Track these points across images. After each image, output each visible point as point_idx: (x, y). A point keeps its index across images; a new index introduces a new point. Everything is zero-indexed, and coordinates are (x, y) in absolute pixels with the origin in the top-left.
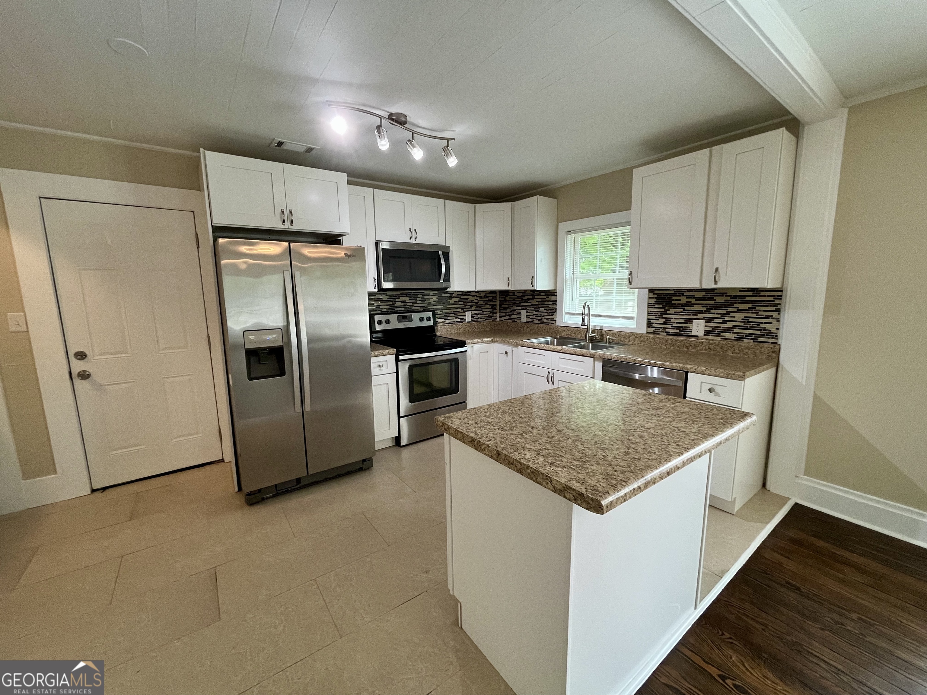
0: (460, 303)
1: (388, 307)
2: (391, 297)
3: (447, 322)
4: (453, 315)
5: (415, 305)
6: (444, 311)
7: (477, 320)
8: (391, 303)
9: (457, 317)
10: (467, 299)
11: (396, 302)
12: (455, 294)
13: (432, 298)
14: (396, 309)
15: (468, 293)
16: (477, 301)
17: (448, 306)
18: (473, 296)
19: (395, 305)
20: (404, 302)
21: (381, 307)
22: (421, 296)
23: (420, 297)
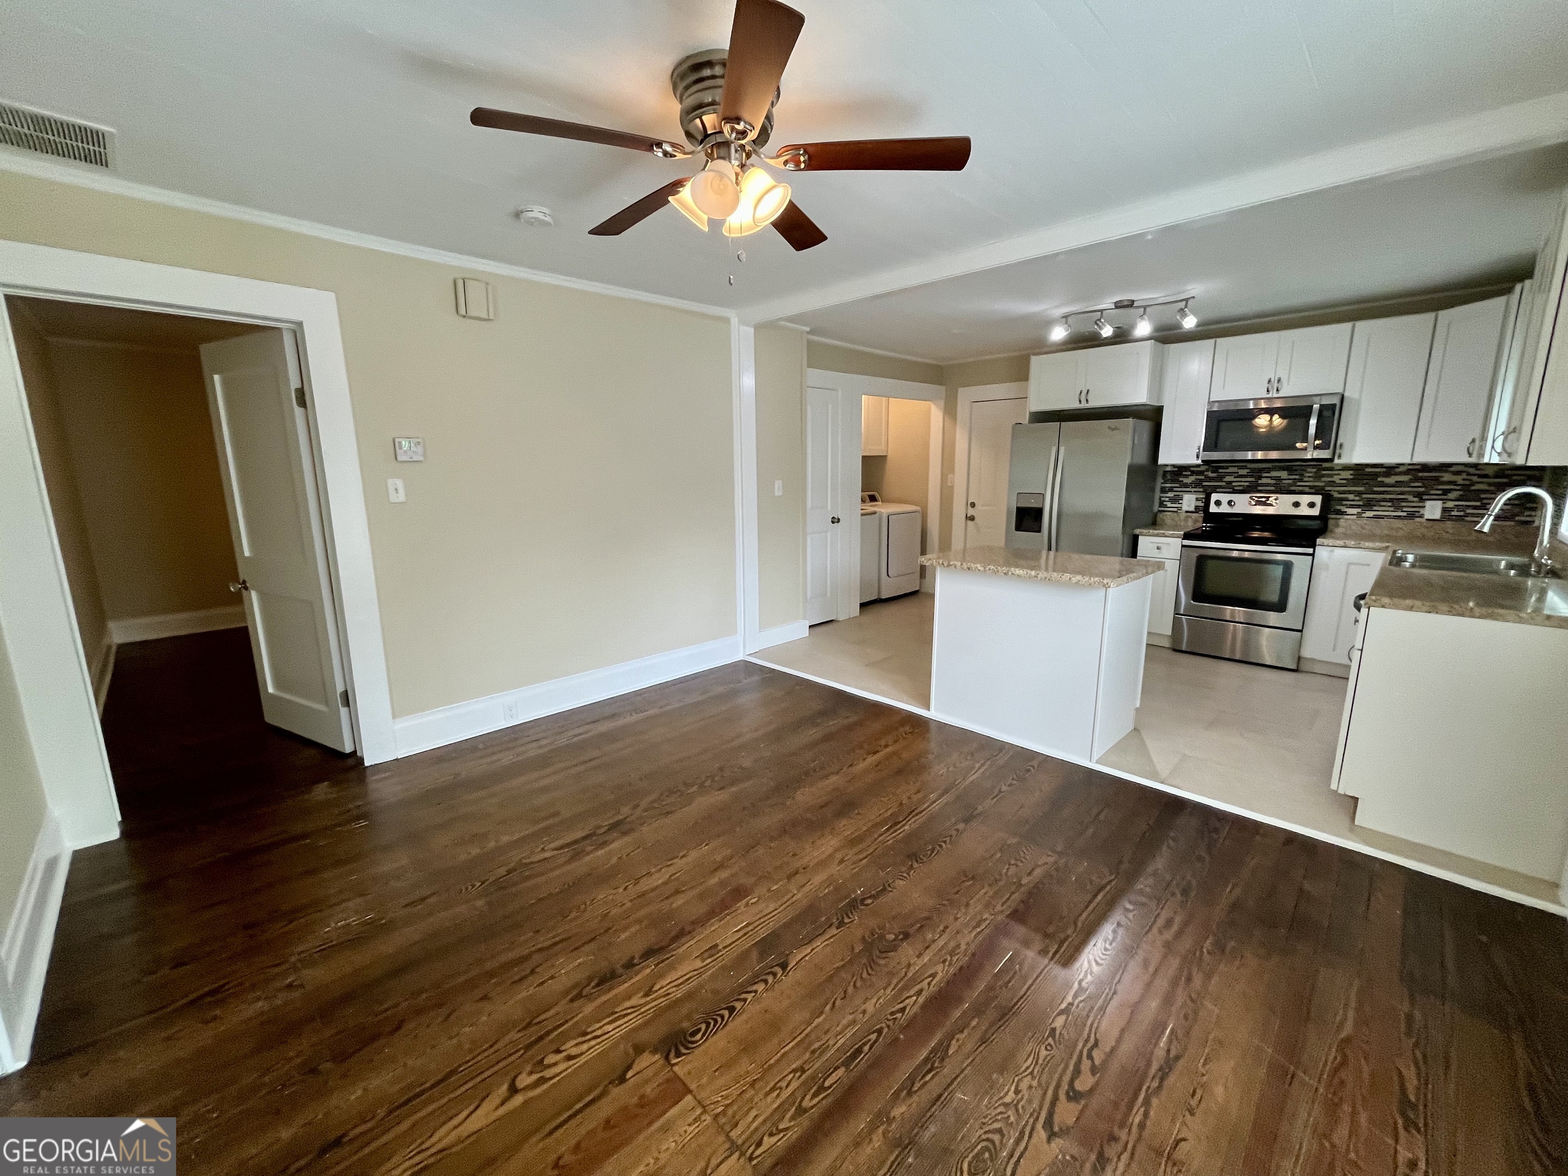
0: (1413, 484)
1: (1247, 484)
2: (1253, 470)
3: (1370, 514)
4: (1390, 504)
5: (1299, 484)
6: (1364, 496)
7: (1460, 519)
8: (1253, 479)
9: (1398, 508)
10: (1436, 479)
11: (1260, 478)
12: (1402, 469)
13: (1339, 474)
14: (1260, 488)
15: (1444, 467)
16: (1468, 483)
17: (1375, 489)
18: (1458, 473)
19: (1260, 482)
20: (1279, 479)
21: (1234, 484)
22: (1314, 470)
23: (1311, 472)
